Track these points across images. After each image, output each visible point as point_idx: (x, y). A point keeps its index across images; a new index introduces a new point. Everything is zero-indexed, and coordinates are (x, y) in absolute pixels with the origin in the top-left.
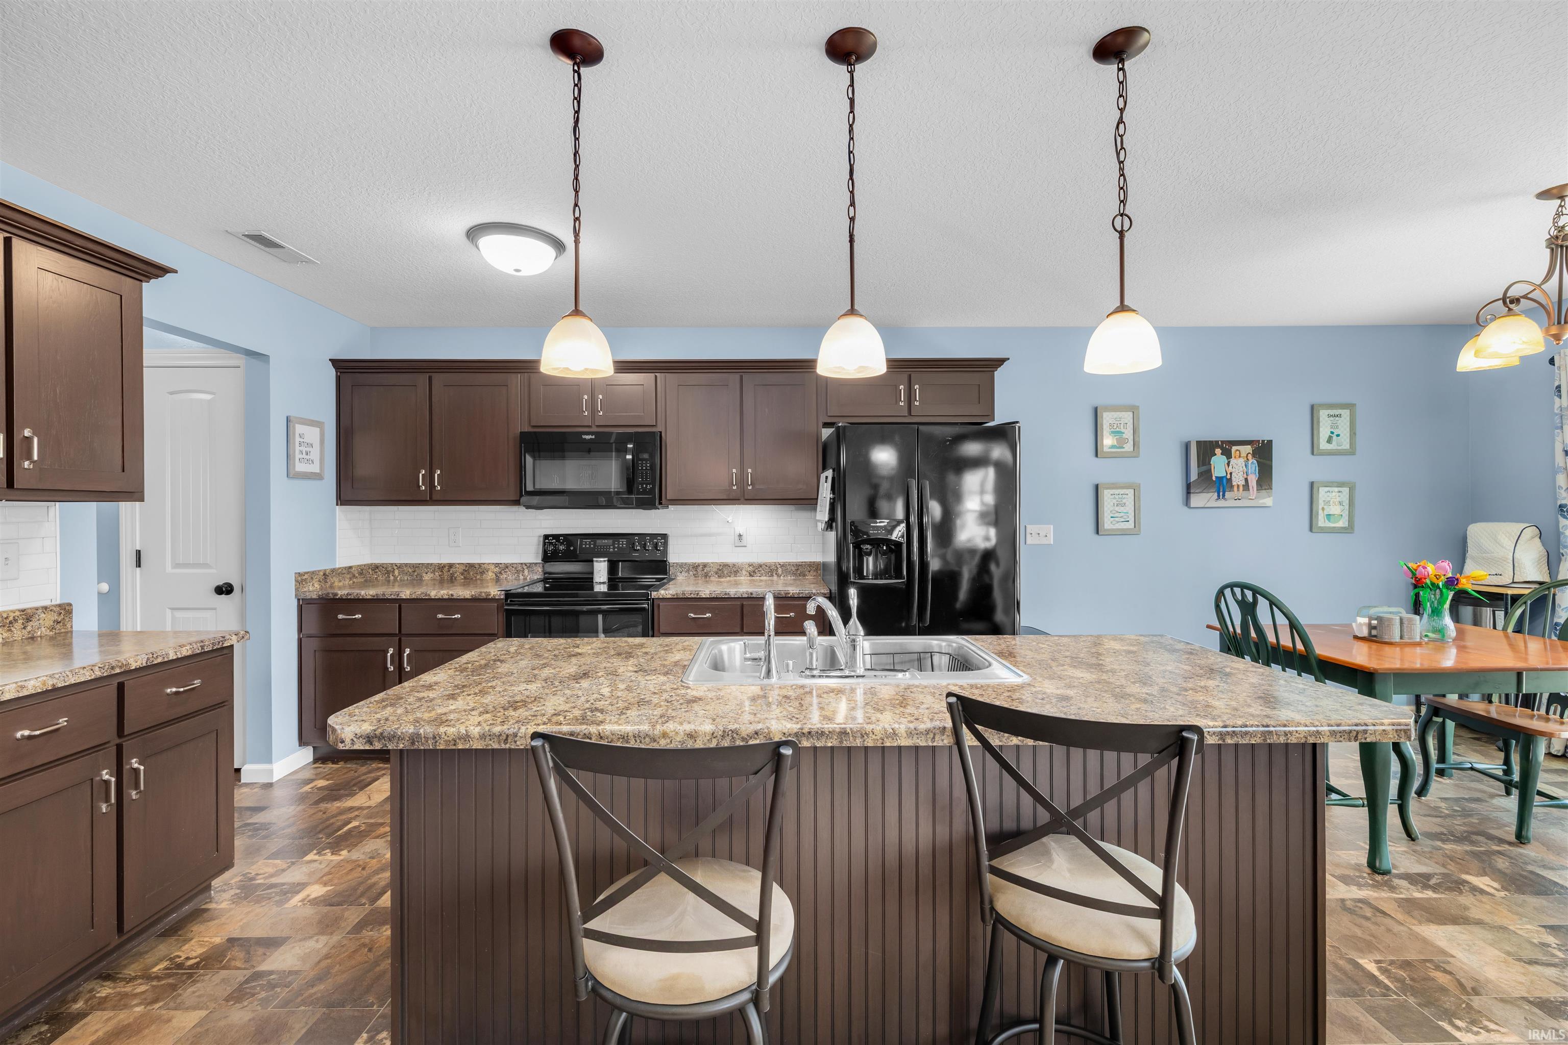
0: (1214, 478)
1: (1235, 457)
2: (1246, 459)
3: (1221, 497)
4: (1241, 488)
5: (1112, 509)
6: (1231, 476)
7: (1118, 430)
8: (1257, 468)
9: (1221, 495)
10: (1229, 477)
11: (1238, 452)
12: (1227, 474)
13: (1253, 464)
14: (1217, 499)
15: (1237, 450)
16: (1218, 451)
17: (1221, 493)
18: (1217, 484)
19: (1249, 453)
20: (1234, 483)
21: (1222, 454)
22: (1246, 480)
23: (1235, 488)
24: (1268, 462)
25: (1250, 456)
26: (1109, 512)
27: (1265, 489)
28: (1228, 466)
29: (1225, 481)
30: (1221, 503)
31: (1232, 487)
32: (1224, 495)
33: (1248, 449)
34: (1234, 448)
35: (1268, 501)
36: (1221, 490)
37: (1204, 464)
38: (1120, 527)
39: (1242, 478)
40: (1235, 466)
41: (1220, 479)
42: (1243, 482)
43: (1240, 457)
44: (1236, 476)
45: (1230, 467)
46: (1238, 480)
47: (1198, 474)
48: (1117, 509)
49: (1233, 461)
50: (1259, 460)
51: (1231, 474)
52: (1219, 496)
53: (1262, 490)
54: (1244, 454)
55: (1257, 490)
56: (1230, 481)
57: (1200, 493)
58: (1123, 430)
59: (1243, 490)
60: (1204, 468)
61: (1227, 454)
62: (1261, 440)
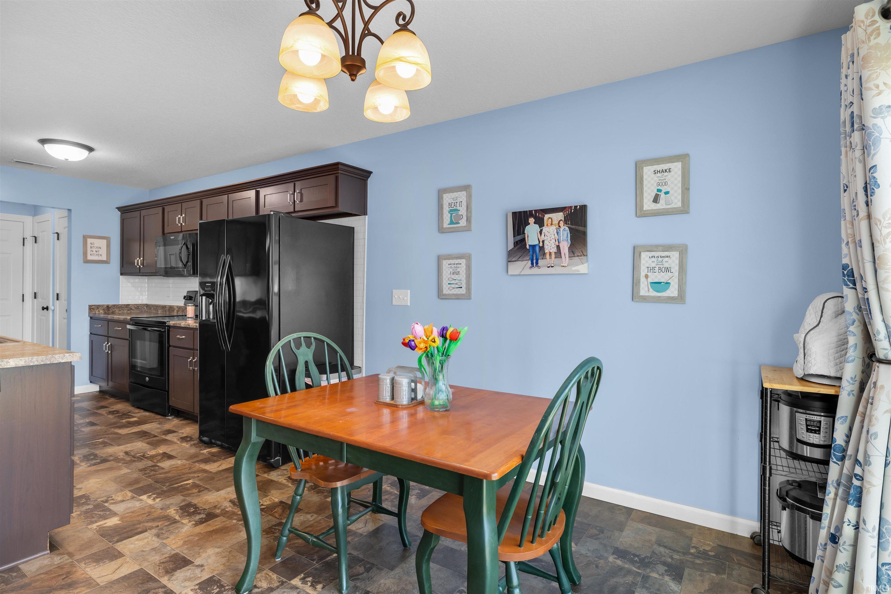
0: (528, 247)
1: (547, 225)
2: (557, 226)
3: (535, 265)
4: (553, 256)
5: (449, 276)
6: (543, 244)
7: (455, 208)
8: (569, 235)
9: (534, 263)
10: (541, 245)
11: (550, 220)
12: (539, 242)
13: (565, 232)
14: (531, 267)
15: (549, 218)
16: (532, 220)
17: (535, 261)
18: (531, 252)
19: (561, 220)
20: (547, 251)
21: (535, 223)
22: (558, 247)
23: (548, 256)
24: (581, 228)
25: (562, 223)
26: (447, 279)
27: (578, 256)
28: (541, 234)
29: (537, 249)
30: (535, 270)
31: (544, 254)
32: (537, 263)
33: (560, 216)
34: (547, 216)
35: (582, 268)
36: (535, 258)
37: (519, 234)
38: (455, 293)
39: (554, 246)
40: (547, 234)
41: (533, 247)
42: (555, 250)
43: (552, 224)
44: (548, 243)
45: (543, 235)
46: (550, 247)
47: (514, 243)
48: (453, 276)
49: (545, 229)
50: (571, 226)
51: (543, 242)
52: (532, 264)
53: (575, 257)
54: (555, 222)
55: (569, 257)
56: (542, 248)
57: (515, 261)
58: (458, 208)
59: (555, 258)
60: (519, 238)
61: (540, 222)
62: (573, 205)
